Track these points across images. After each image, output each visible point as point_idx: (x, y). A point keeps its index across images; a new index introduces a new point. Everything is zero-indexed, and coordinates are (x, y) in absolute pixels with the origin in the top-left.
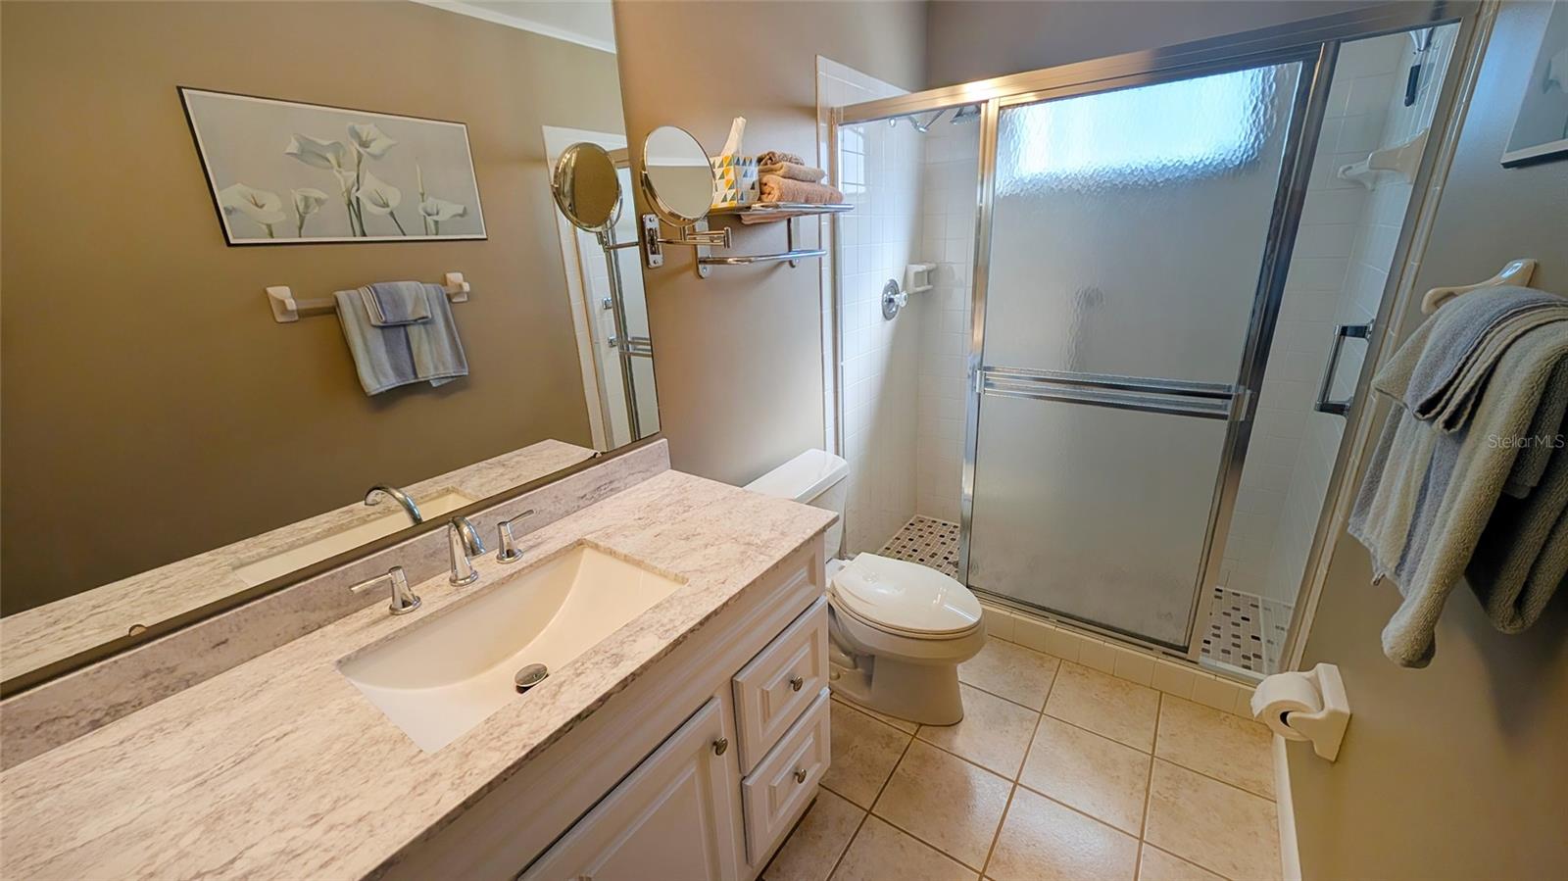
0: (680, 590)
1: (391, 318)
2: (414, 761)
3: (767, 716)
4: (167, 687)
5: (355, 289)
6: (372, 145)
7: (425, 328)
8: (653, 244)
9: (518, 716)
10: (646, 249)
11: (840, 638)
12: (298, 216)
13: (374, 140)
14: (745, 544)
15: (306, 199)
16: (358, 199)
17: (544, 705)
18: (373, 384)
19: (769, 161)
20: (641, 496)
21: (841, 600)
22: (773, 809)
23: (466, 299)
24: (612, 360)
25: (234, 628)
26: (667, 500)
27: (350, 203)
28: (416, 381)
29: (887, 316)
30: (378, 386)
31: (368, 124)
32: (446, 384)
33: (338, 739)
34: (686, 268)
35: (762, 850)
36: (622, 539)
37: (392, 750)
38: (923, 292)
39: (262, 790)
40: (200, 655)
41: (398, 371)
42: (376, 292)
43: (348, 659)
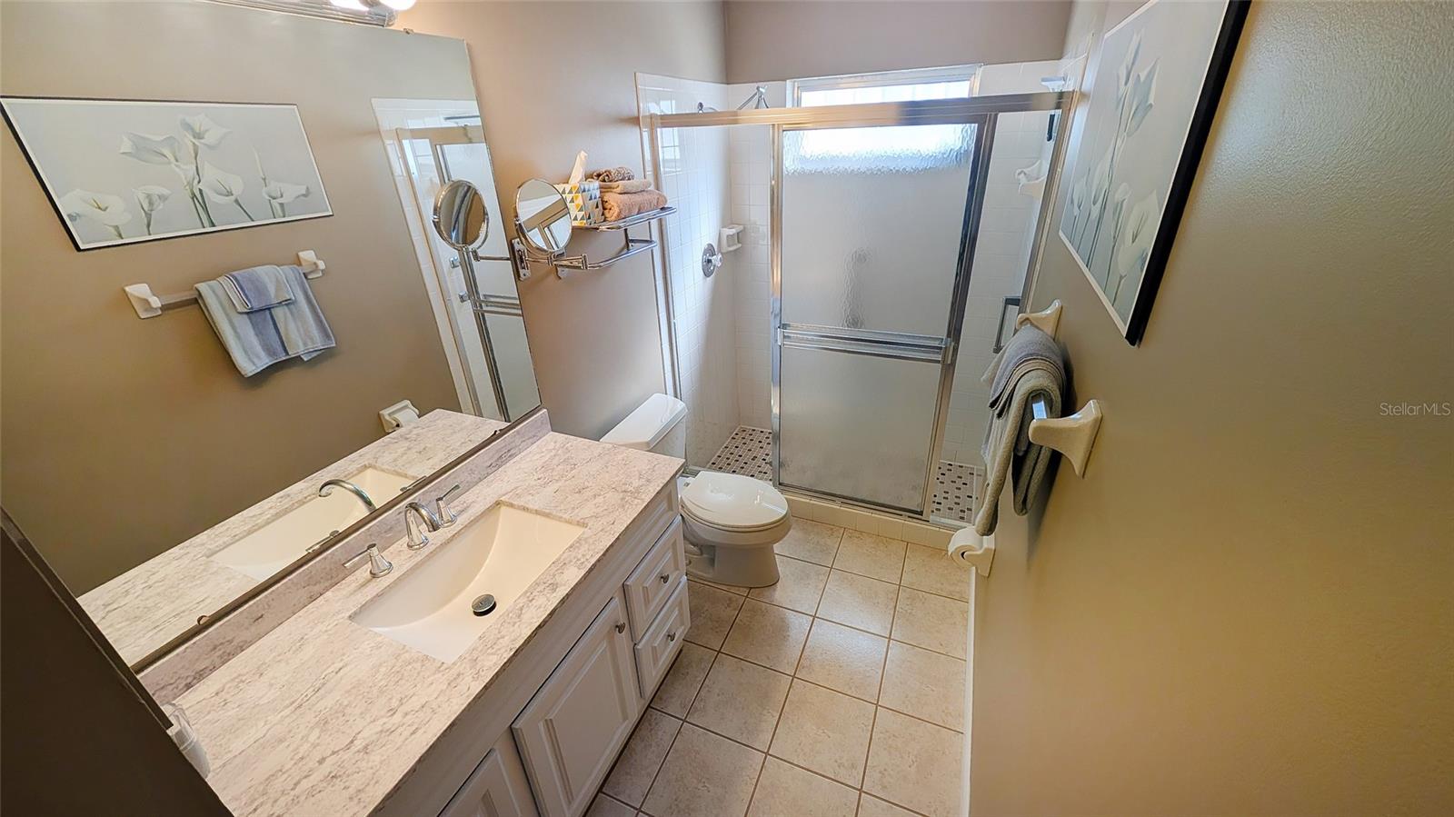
0: (584, 533)
1: (256, 306)
2: (441, 669)
3: (647, 602)
4: (229, 654)
5: (214, 279)
6: (206, 136)
7: (289, 309)
8: (522, 261)
9: (499, 633)
10: (516, 264)
11: (691, 538)
12: (144, 214)
13: (207, 131)
14: (622, 492)
15: (149, 196)
16: (200, 190)
17: (515, 623)
18: (248, 367)
19: (606, 178)
20: (535, 458)
21: (688, 509)
22: (656, 660)
23: (321, 274)
24: (465, 315)
25: (266, 607)
26: (555, 461)
27: (194, 196)
28: (288, 357)
29: (707, 274)
30: (254, 368)
31: (199, 116)
32: (315, 357)
33: (381, 665)
34: (547, 274)
35: (650, 689)
36: (530, 497)
37: (423, 666)
38: (735, 250)
39: (346, 703)
40: (247, 629)
41: (270, 351)
42: (236, 279)
43: (355, 613)
